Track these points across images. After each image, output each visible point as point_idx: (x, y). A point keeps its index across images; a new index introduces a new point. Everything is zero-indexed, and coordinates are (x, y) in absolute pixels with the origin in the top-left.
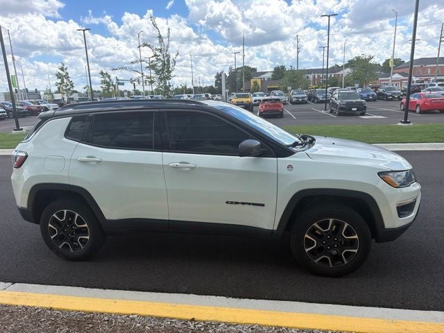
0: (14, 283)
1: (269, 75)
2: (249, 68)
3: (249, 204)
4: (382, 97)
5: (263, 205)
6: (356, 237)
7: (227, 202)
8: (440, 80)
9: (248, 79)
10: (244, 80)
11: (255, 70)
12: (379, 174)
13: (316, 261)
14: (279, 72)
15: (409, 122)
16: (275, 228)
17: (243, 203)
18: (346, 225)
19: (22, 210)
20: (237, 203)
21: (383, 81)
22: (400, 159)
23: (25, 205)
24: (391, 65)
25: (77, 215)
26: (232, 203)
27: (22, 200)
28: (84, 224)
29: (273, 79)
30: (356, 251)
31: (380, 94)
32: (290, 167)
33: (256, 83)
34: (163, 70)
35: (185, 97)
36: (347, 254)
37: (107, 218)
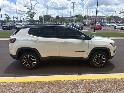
0: (16, 77)
1: (55, 18)
2: (49, 15)
5: (84, 52)
6: (105, 58)
9: (49, 18)
11: (51, 16)
12: (111, 43)
13: (96, 65)
14: (58, 17)
16: (87, 57)
18: (103, 56)
21: (84, 21)
23: (15, 54)
24: (87, 17)
25: (32, 56)
27: (14, 52)
28: (34, 59)
30: (105, 62)
31: (84, 24)
33: (51, 20)
36: (103, 63)
37: (42, 57)
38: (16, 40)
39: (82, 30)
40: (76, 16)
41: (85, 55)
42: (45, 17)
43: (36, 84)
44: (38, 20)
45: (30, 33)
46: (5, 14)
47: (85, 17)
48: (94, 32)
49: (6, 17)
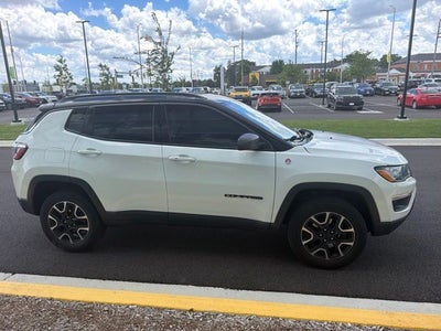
0: (14, 274)
1: (268, 69)
2: (247, 62)
3: (248, 197)
4: (379, 92)
5: (261, 198)
6: (352, 230)
7: (226, 195)
8: (436, 76)
9: (247, 72)
10: (242, 74)
12: (375, 168)
13: (313, 254)
14: (278, 66)
15: (406, 118)
16: (273, 221)
17: (241, 196)
18: (343, 218)
19: (22, 202)
20: (235, 196)
21: (380, 76)
22: (396, 154)
23: (25, 197)
24: (389, 61)
25: (77, 207)
26: (230, 196)
27: (22, 192)
28: (84, 215)
29: (271, 73)
30: (352, 244)
31: (377, 89)
32: (288, 161)
33: (254, 77)
35: (184, 90)
36: (343, 247)
37: (107, 209)
38: (27, 148)
39: (360, 109)
40: (349, 59)
42: (232, 67)
44: (210, 81)
46: (101, 66)
49: (103, 74)
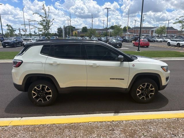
0: (22, 117)
1: (81, 30)
2: (72, 27)
3: (119, 79)
4: (125, 41)
5: (124, 79)
6: (154, 89)
7: (110, 79)
9: (72, 31)
10: (70, 31)
11: (74, 28)
12: (161, 67)
13: (140, 98)
14: (85, 29)
15: (140, 50)
16: (127, 88)
17: (116, 79)
18: (151, 85)
20: (114, 79)
21: (124, 35)
23: (21, 84)
24: (127, 29)
25: (47, 87)
26: (112, 79)
27: (19, 81)
28: (50, 90)
29: (82, 32)
30: (153, 94)
32: (133, 65)
33: (75, 33)
34: (46, 25)
36: (151, 95)
37: (61, 87)
38: (22, 62)
39: (121, 47)
40: (112, 27)
41: (125, 85)
42: (65, 28)
43: (51, 127)
44: (56, 33)
45: (43, 52)
46: (7, 25)
47: (125, 29)
48: (138, 50)
49: (9, 29)
